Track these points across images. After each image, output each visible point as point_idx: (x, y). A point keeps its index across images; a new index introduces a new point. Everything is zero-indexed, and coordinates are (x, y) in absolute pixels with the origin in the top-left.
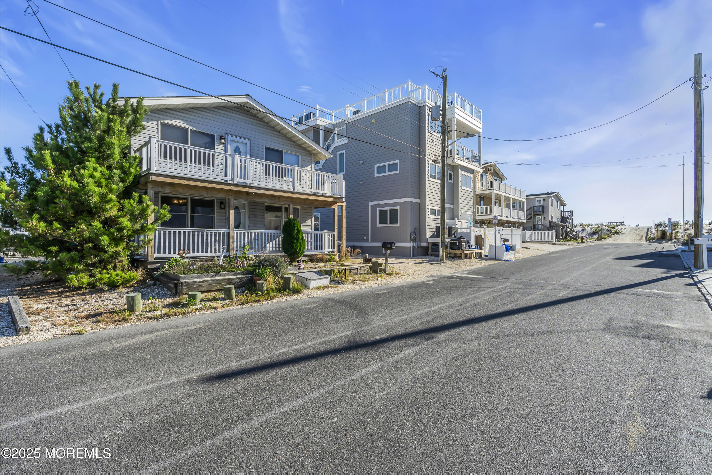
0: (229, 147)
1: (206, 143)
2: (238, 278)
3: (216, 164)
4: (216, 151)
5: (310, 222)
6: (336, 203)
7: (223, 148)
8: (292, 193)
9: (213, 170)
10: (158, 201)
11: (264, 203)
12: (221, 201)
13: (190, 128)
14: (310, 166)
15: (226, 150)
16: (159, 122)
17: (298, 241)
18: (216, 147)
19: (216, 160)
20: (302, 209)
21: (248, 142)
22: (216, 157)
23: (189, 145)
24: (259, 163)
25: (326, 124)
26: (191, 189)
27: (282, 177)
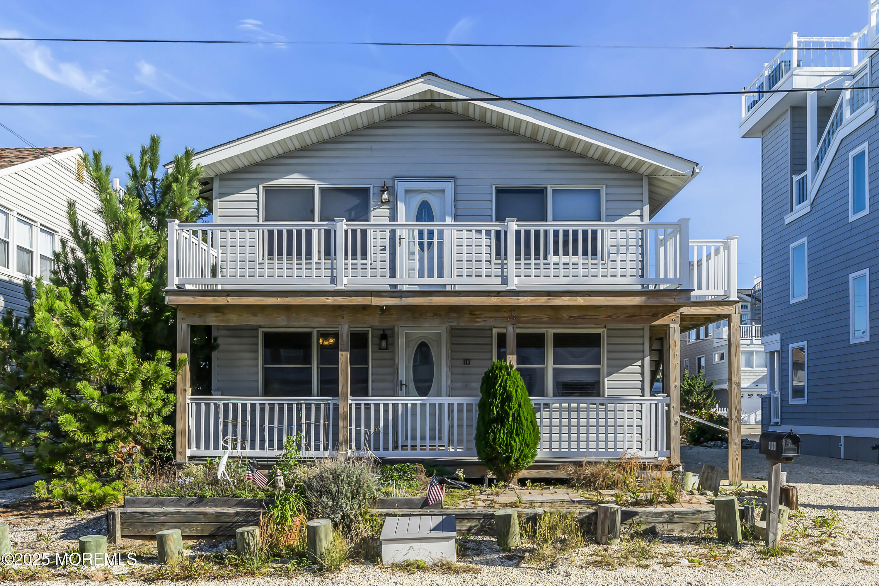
0: (401, 207)
1: (350, 211)
2: (238, 514)
3: (370, 250)
4: (372, 222)
5: (639, 370)
6: (674, 308)
7: (387, 212)
8: (498, 293)
9: (364, 267)
10: (257, 344)
11: (491, 330)
12: (381, 332)
13: (317, 185)
14: (638, 212)
15: (393, 217)
16: (261, 187)
17: (503, 426)
18: (372, 214)
19: (370, 242)
20: (608, 336)
21: (448, 186)
22: (370, 235)
23: (317, 221)
24: (479, 231)
25: (824, 80)
26: (255, 315)
27: (545, 258)
